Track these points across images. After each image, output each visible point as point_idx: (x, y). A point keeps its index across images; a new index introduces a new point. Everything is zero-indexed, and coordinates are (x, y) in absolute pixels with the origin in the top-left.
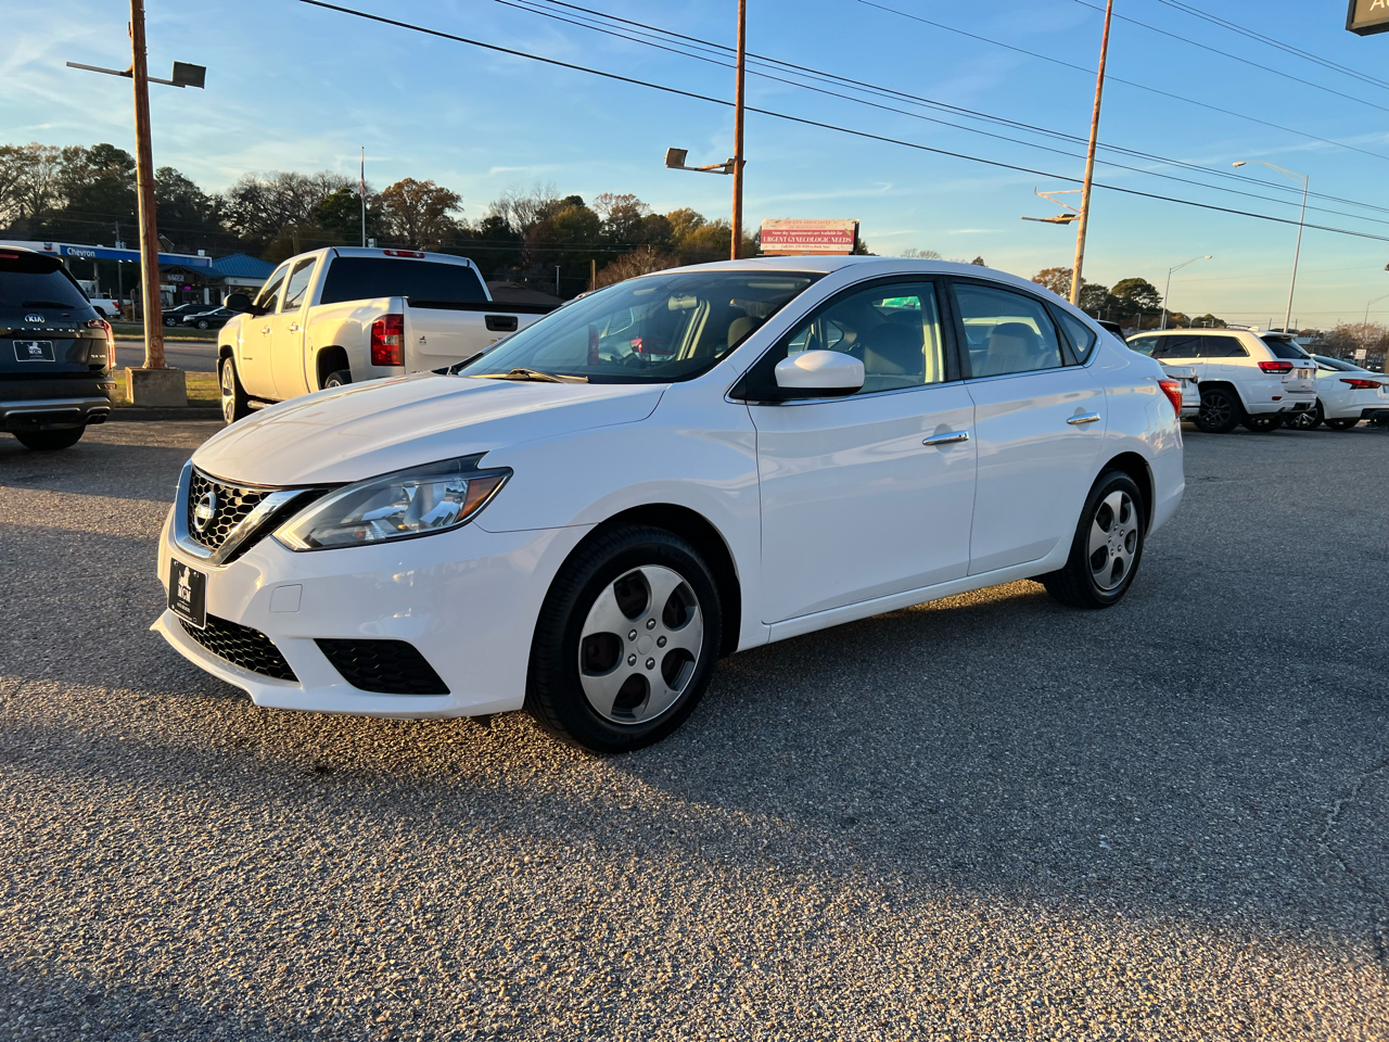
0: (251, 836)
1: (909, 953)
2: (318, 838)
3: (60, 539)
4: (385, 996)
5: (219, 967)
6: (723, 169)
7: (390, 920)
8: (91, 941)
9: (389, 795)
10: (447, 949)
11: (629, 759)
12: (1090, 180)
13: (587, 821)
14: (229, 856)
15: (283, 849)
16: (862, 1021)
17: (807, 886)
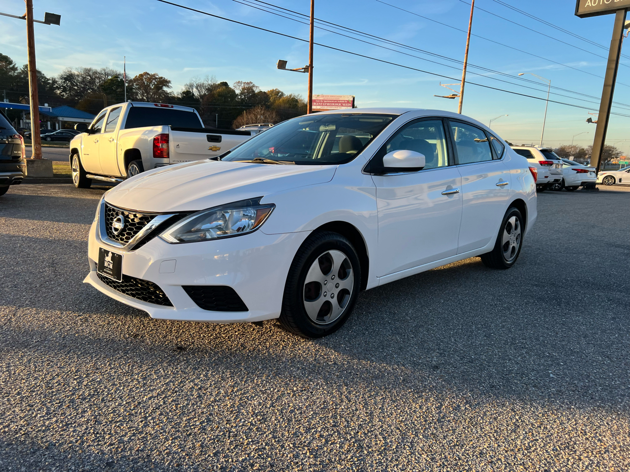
0: (158, 381)
1: (487, 428)
2: (191, 381)
3: (11, 240)
4: (253, 457)
5: (167, 445)
6: (303, 70)
7: (241, 420)
8: (98, 435)
9: (217, 359)
10: (274, 433)
11: (323, 340)
12: (464, 79)
13: (315, 370)
14: (152, 391)
15: (176, 387)
16: (480, 461)
17: (429, 398)
